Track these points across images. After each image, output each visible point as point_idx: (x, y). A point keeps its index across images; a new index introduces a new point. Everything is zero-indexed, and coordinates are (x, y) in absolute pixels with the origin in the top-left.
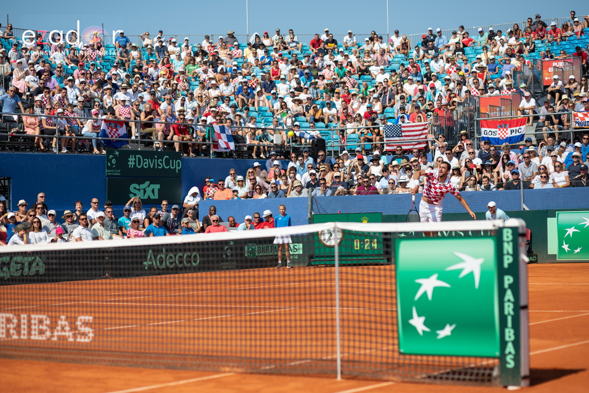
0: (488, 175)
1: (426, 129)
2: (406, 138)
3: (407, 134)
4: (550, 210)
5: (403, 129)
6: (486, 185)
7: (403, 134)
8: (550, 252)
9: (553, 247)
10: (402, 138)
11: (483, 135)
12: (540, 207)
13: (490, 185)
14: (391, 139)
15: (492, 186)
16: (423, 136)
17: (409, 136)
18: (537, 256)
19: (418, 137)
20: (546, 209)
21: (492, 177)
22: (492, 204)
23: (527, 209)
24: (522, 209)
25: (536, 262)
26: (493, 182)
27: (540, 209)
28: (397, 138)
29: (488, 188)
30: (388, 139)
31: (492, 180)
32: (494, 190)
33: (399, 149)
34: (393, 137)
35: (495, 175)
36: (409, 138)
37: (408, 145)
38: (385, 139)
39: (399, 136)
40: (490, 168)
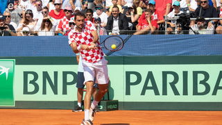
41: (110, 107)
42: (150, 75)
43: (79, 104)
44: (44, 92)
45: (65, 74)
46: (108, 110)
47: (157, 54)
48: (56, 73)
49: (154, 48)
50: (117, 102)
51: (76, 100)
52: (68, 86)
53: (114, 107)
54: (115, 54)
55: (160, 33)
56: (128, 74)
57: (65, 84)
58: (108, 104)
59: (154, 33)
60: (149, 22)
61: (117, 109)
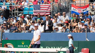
2: (42, 10)
3: (42, 9)
5: (41, 7)
7: (41, 9)
10: (40, 10)
11: (72, 10)
14: (36, 10)
16: (49, 10)
17: (43, 9)
19: (46, 10)
23: (88, 40)
28: (38, 10)
30: (35, 10)
33: (38, 15)
34: (37, 10)
36: (43, 10)
37: (43, 13)
38: (34, 10)
39: (39, 10)
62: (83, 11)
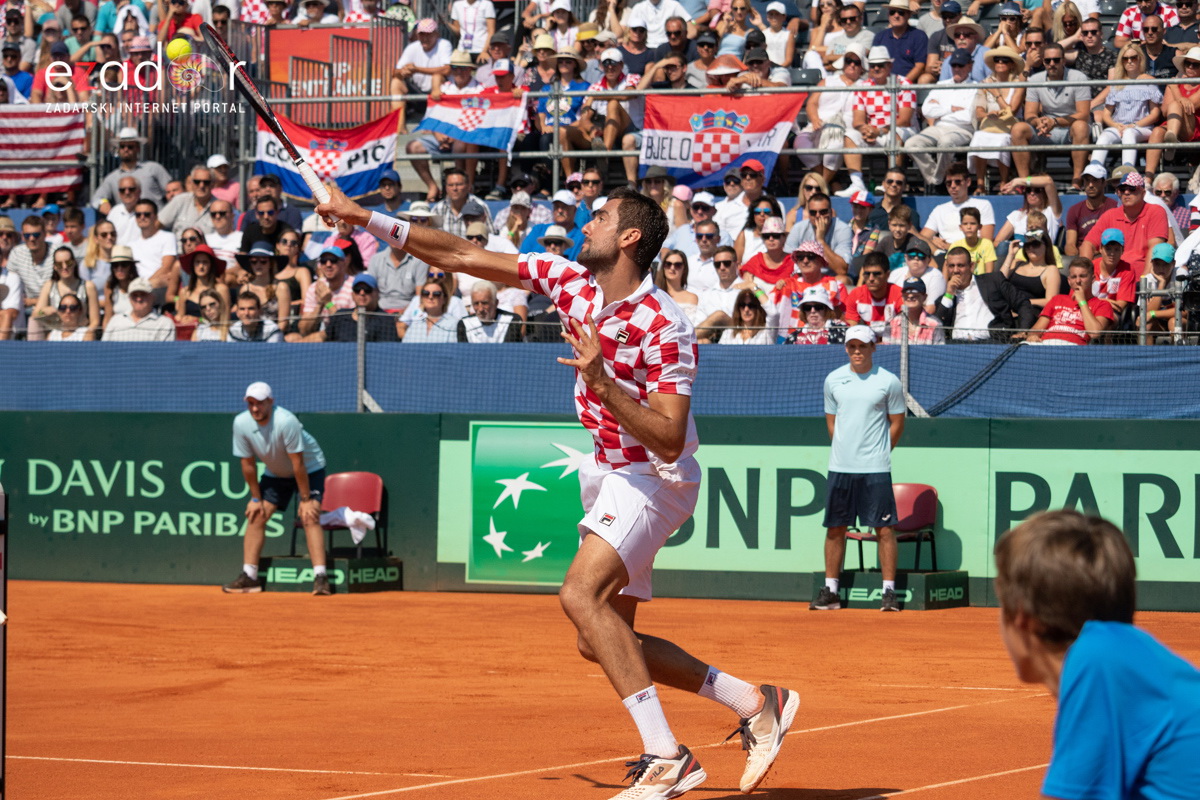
0: (261, 292)
1: (82, 125)
4: (451, 417)
6: (247, 322)
8: (444, 556)
9: (453, 541)
11: (261, 155)
12: (416, 406)
13: (261, 324)
15: (269, 325)
18: (400, 565)
19: (50, 152)
20: (436, 410)
21: (272, 297)
22: (258, 390)
23: (375, 408)
24: (360, 409)
25: (398, 586)
26: (275, 315)
27: (419, 409)
29: (255, 331)
31: (273, 307)
32: (274, 339)
35: (281, 289)
40: (266, 268)
41: (939, 594)
42: (1081, 486)
43: (831, 583)
44: (713, 540)
45: (785, 477)
46: (931, 605)
47: (1108, 414)
48: (753, 475)
49: (1097, 392)
50: (964, 580)
51: (821, 567)
52: (794, 519)
53: (955, 594)
54: (962, 411)
55: (1117, 340)
56: (1004, 481)
57: (785, 511)
58: (932, 584)
59: (1100, 340)
60: (1082, 303)
61: (964, 602)
62: (350, 164)
